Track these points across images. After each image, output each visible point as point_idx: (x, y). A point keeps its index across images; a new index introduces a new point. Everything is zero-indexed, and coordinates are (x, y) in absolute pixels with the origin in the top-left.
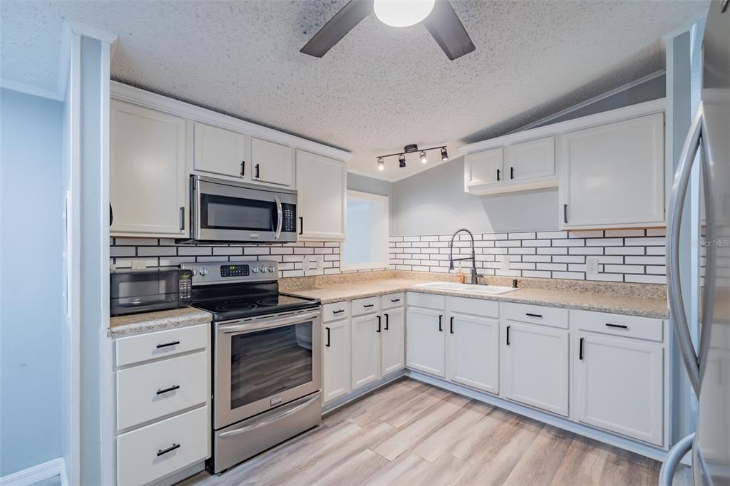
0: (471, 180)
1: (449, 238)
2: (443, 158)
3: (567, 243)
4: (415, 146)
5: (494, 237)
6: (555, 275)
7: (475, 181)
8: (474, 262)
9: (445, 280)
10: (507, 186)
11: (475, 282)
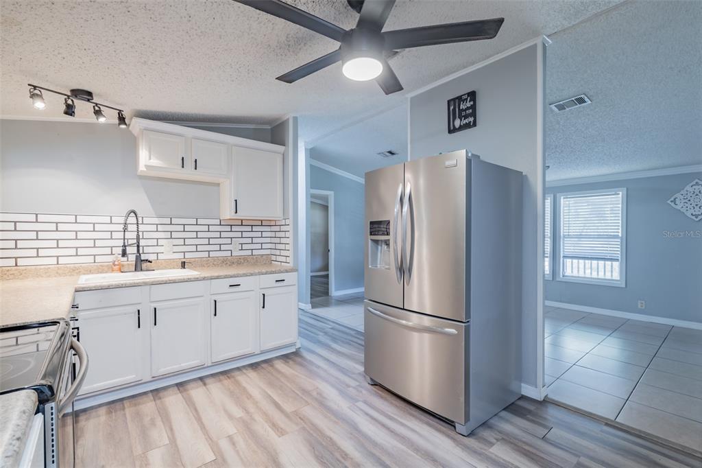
0: (150, 159)
1: (122, 220)
2: (119, 124)
3: (219, 228)
4: (90, 94)
5: (156, 221)
6: (212, 254)
7: (155, 162)
8: (138, 246)
9: (90, 272)
10: (188, 173)
11: (139, 269)
